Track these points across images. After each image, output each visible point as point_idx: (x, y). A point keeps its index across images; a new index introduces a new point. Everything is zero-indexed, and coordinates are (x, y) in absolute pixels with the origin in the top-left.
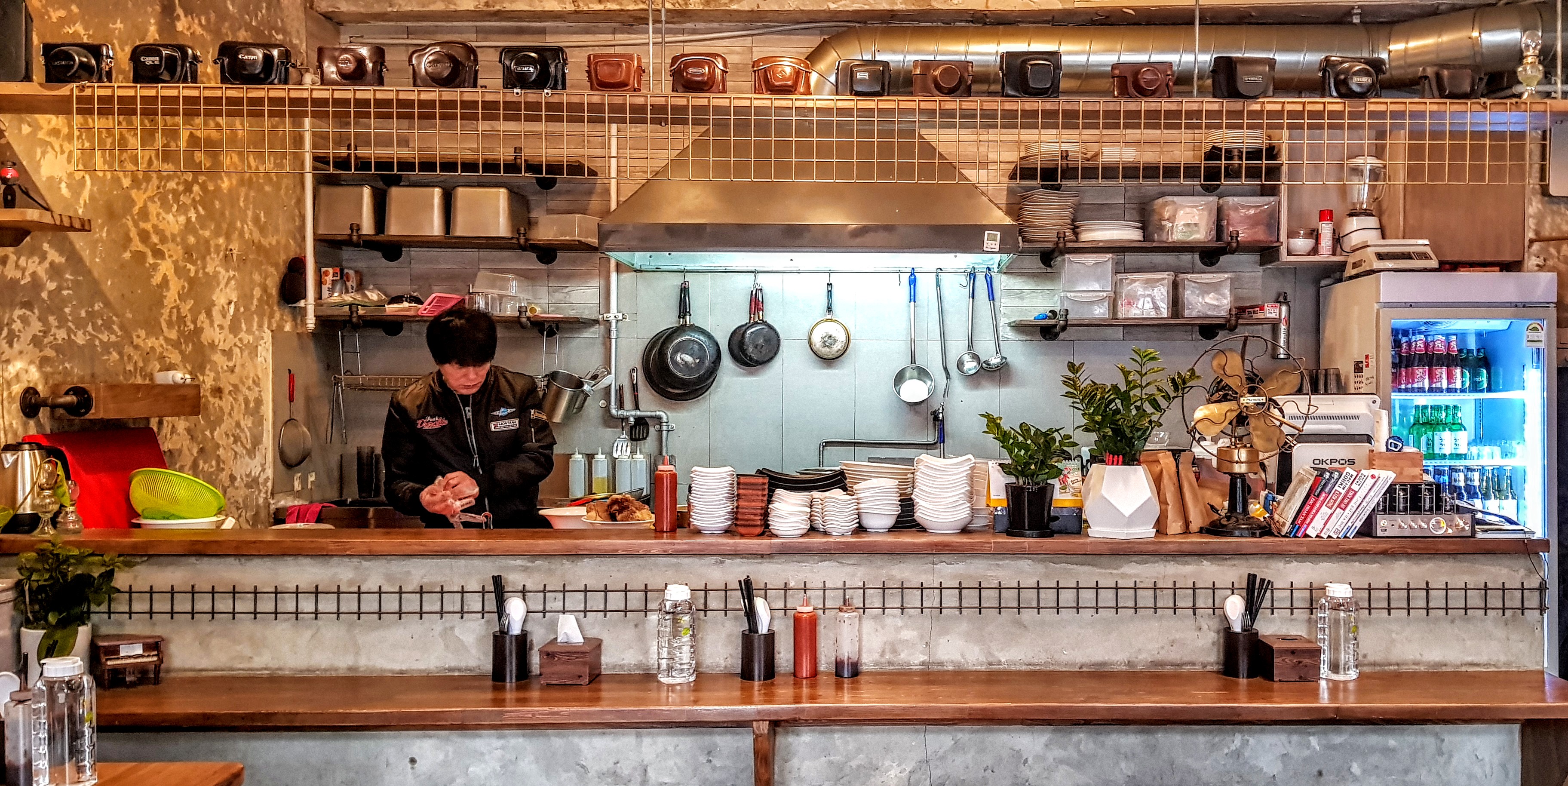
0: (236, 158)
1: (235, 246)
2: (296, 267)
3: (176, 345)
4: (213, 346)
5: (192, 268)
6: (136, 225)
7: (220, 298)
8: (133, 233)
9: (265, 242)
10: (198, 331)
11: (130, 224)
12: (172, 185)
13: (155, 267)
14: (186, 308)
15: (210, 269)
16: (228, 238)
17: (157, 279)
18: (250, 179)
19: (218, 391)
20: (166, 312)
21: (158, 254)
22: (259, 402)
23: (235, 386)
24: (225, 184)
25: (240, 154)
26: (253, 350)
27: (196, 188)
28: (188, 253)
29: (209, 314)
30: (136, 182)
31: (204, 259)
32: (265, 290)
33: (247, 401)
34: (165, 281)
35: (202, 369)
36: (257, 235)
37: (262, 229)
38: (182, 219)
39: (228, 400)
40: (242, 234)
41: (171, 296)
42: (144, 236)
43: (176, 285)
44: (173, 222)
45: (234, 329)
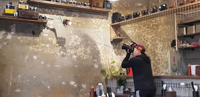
0: (162, 26)
1: (162, 39)
2: (174, 41)
3: (151, 53)
4: (158, 53)
5: (153, 43)
6: (143, 37)
7: (159, 47)
8: (143, 39)
9: (168, 38)
10: (155, 51)
11: (142, 37)
12: (149, 32)
13: (146, 43)
14: (152, 48)
15: (157, 43)
16: (160, 38)
17: (147, 44)
18: (165, 29)
19: (159, 60)
20: (149, 49)
21: (147, 41)
22: (167, 62)
23: (163, 59)
24: (160, 30)
25: (163, 26)
26: (166, 54)
27: (154, 32)
28: (152, 41)
29: (157, 49)
30: (143, 32)
31: (155, 41)
32: (168, 45)
33: (165, 61)
34: (148, 45)
35: (156, 56)
36: (166, 37)
37: (167, 36)
38: (151, 36)
39: (161, 61)
40: (163, 37)
41: (149, 47)
42: (144, 39)
43: (150, 45)
44: (150, 37)
45: (162, 50)
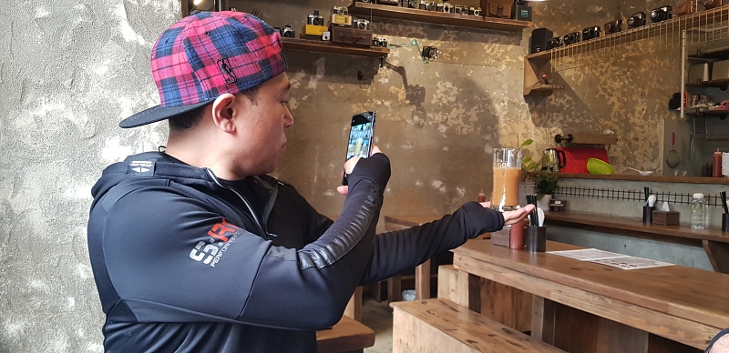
0: (648, 61)
1: (647, 91)
2: (677, 96)
3: (617, 123)
4: (634, 124)
5: (626, 99)
6: (601, 86)
7: (638, 108)
8: (600, 89)
9: (663, 89)
10: (627, 119)
11: (598, 86)
12: (618, 73)
13: (609, 99)
14: (622, 112)
15: (634, 99)
16: (643, 88)
17: (610, 103)
18: (656, 68)
19: (637, 139)
20: (613, 113)
21: (610, 95)
22: (657, 144)
23: (645, 138)
24: (643, 70)
25: (651, 60)
26: (655, 126)
27: (628, 73)
28: (624, 94)
29: (633, 113)
30: (601, 73)
31: (631, 96)
32: (661, 104)
33: (650, 143)
34: (613, 104)
35: (629, 131)
36: (658, 86)
37: (661, 84)
38: (622, 83)
39: (640, 143)
40: (650, 86)
41: (616, 108)
42: (604, 90)
43: (617, 105)
44: (617, 85)
45: (645, 118)
